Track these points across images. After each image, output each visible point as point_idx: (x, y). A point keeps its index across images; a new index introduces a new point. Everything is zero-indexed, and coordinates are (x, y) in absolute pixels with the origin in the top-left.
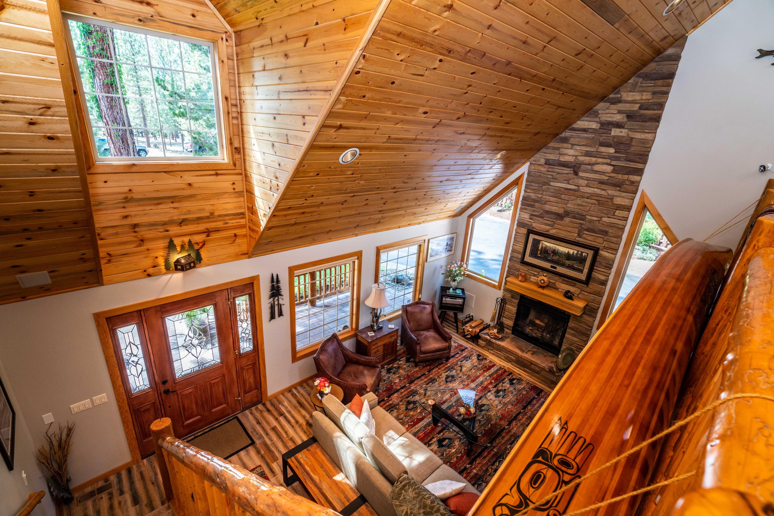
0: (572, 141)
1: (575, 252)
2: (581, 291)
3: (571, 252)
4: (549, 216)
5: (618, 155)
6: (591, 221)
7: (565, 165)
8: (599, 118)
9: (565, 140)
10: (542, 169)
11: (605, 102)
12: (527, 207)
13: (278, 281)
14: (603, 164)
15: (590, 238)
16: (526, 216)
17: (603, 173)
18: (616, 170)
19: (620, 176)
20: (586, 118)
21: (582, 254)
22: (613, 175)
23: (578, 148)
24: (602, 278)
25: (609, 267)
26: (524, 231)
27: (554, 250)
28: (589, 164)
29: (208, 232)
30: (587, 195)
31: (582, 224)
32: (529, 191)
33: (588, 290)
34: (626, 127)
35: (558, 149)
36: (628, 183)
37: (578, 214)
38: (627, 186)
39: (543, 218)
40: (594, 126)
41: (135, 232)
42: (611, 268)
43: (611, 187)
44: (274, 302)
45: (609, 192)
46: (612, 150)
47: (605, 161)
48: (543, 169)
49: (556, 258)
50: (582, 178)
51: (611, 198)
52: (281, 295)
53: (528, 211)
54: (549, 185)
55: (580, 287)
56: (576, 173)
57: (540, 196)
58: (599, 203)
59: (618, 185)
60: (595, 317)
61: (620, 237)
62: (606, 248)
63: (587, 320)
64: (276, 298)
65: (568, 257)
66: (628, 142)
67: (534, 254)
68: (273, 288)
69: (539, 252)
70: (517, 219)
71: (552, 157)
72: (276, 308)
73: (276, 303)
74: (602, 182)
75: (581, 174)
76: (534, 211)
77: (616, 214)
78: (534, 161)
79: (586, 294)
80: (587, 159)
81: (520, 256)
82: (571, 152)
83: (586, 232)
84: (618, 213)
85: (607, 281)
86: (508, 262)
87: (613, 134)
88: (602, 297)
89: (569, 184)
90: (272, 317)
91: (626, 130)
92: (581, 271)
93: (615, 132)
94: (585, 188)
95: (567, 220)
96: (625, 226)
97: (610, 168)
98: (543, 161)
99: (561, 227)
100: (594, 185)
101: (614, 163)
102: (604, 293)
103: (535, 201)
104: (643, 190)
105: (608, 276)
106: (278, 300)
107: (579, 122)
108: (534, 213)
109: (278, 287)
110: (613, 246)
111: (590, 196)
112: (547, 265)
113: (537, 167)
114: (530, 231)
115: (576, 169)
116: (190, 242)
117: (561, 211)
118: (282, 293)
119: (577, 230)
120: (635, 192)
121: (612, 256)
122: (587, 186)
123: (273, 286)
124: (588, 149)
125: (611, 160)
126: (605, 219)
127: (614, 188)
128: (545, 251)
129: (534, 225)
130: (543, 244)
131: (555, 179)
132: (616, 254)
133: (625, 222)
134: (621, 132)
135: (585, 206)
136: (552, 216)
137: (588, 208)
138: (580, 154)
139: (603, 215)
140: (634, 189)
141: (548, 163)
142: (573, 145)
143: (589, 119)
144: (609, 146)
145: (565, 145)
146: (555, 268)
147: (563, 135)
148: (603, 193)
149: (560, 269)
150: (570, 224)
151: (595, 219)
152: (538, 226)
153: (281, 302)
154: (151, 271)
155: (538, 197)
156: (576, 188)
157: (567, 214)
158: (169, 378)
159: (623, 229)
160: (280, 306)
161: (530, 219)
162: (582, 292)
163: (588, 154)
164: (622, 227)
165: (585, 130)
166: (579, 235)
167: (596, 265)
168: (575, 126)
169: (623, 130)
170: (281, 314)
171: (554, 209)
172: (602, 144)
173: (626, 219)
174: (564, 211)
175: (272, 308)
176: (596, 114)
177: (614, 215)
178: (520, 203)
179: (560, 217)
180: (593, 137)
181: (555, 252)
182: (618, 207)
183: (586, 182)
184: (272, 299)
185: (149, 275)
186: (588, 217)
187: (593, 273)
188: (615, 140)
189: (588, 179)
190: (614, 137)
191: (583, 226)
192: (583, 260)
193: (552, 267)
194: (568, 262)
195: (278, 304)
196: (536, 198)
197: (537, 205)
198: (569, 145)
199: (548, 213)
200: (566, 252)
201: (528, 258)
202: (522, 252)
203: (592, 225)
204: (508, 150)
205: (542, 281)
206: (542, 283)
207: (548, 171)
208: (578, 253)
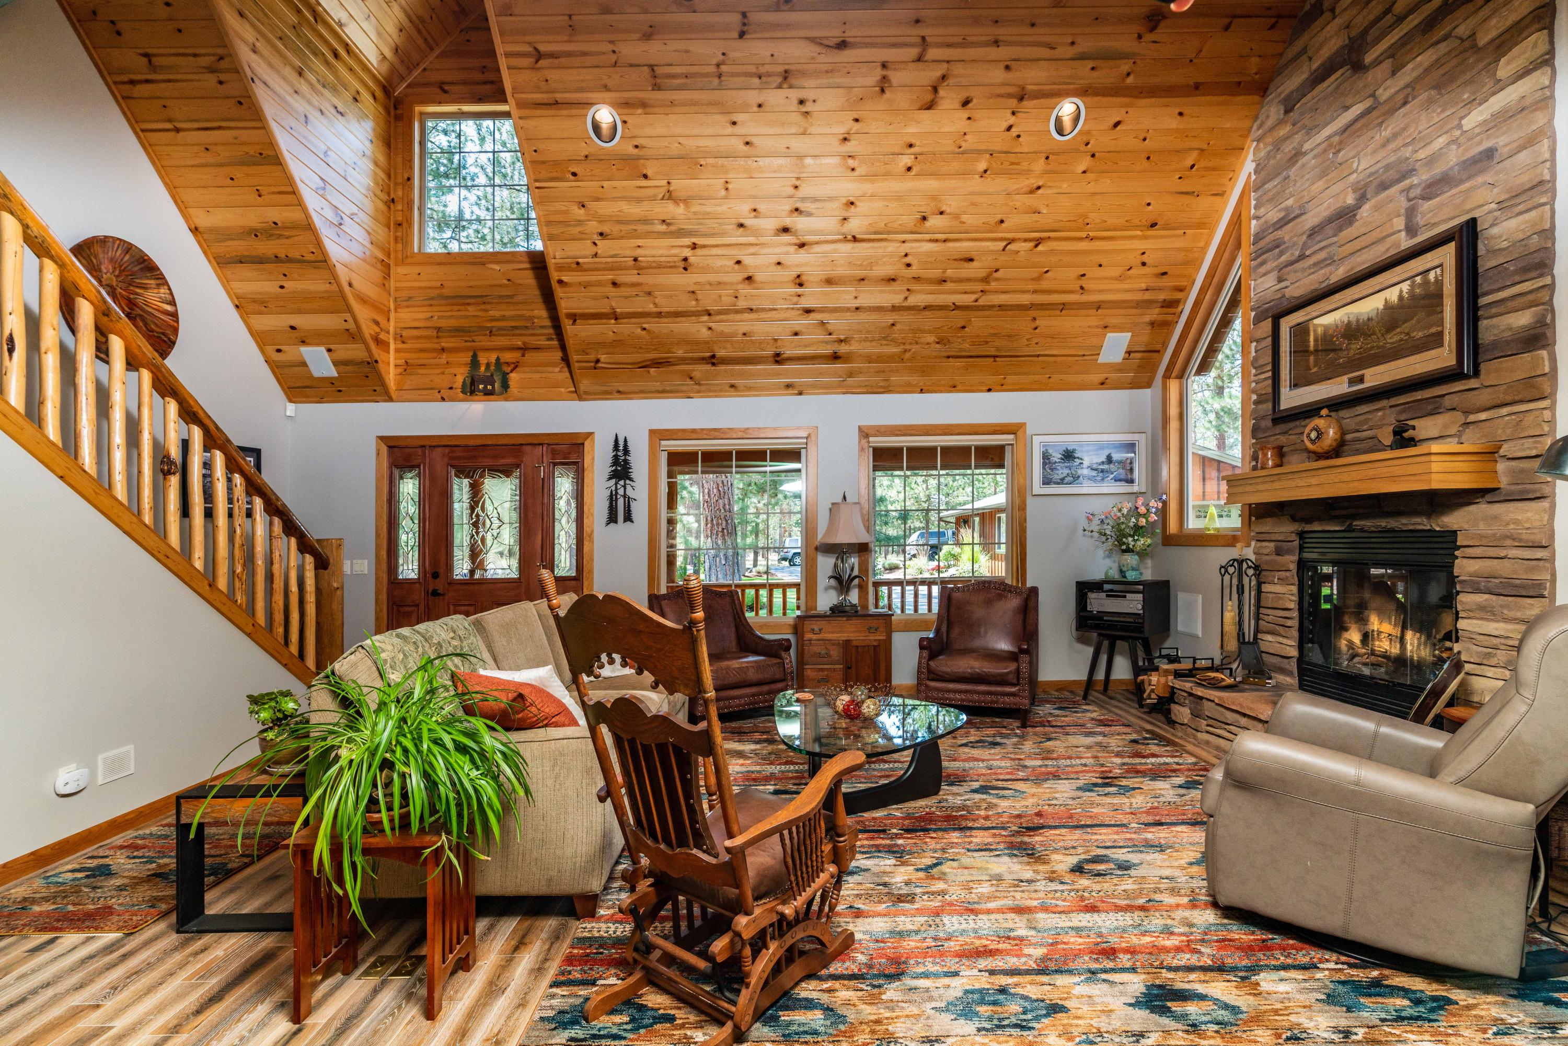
1: (1405, 287)
2: (1467, 412)
3: (1392, 295)
4: (1319, 237)
6: (1431, 161)
7: (1327, 70)
9: (1315, 12)
10: (1281, 133)
12: (1264, 257)
13: (626, 451)
15: (1445, 213)
16: (1269, 284)
21: (1426, 282)
24: (1522, 319)
25: (1541, 261)
26: (1267, 325)
27: (1349, 325)
29: (524, 349)
30: (1401, 96)
31: (1409, 188)
32: (1262, 210)
33: (1484, 397)
35: (1302, 51)
37: (1389, 169)
39: (1304, 256)
41: (438, 337)
42: (1549, 265)
44: (616, 489)
45: (1458, 30)
48: (1284, 131)
49: (1356, 348)
50: (1376, 63)
51: (1473, 37)
52: (631, 480)
53: (1269, 266)
54: (1305, 154)
55: (1456, 400)
56: (1358, 66)
57: (1288, 202)
58: (1440, 89)
61: (1549, 131)
62: (1504, 208)
64: (622, 482)
65: (1391, 317)
67: (1301, 376)
68: (616, 460)
69: (1312, 358)
71: (1294, 81)
72: (621, 502)
73: (621, 492)
74: (1430, 24)
75: (1366, 58)
76: (1281, 254)
77: (1501, 73)
78: (1261, 128)
79: (1483, 416)
81: (1270, 407)
82: (1334, 26)
83: (1429, 204)
85: (1548, 322)
88: (1548, 395)
89: (1344, 110)
90: (612, 518)
92: (1436, 340)
94: (1389, 83)
95: (1367, 209)
98: (1277, 111)
99: (1357, 245)
100: (1412, 49)
102: (1554, 374)
103: (1280, 225)
105: (1549, 300)
106: (624, 487)
108: (1283, 258)
109: (626, 461)
110: (1527, 179)
111: (1408, 94)
112: (1339, 387)
113: (1270, 139)
114: (1280, 313)
115: (1353, 58)
116: (498, 359)
117: (1346, 198)
118: (633, 476)
119: (1401, 221)
121: (1538, 213)
122: (1394, 71)
123: (616, 457)
126: (1473, 118)
127: (1469, 7)
128: (1328, 344)
129: (1289, 293)
130: (1316, 326)
131: (1309, 131)
136: (1329, 231)
137: (1412, 130)
139: (1463, 112)
141: (1289, 105)
142: (1332, 8)
146: (1361, 380)
147: (1307, 6)
148: (1443, 48)
149: (1375, 376)
150: (1377, 215)
151: (1442, 141)
152: (1299, 287)
153: (630, 492)
154: (445, 393)
155: (1285, 210)
156: (1365, 104)
157: (1361, 194)
158: (442, 571)
159: (1543, 99)
160: (628, 501)
161: (1279, 282)
162: (1472, 418)
164: (1537, 95)
166: (1411, 228)
167: (1481, 288)
170: (628, 518)
171: (1327, 206)
174: (1355, 193)
175: (613, 498)
177: (1496, 83)
179: (1346, 216)
181: (1352, 331)
182: (1499, 47)
183: (1389, 63)
184: (613, 481)
185: (443, 398)
186: (1421, 155)
187: (1483, 324)
189: (1390, 52)
191: (1412, 194)
192: (1432, 299)
193: (1352, 382)
194: (1393, 338)
195: (625, 496)
196: (1282, 214)
197: (1285, 233)
198: (1327, 15)
199: (1314, 232)
200: (1381, 307)
201: (1291, 398)
202: (1270, 390)
203: (1438, 169)
204: (1083, 92)
205: (1313, 435)
206: (1313, 442)
207: (1294, 125)
208: (1412, 286)
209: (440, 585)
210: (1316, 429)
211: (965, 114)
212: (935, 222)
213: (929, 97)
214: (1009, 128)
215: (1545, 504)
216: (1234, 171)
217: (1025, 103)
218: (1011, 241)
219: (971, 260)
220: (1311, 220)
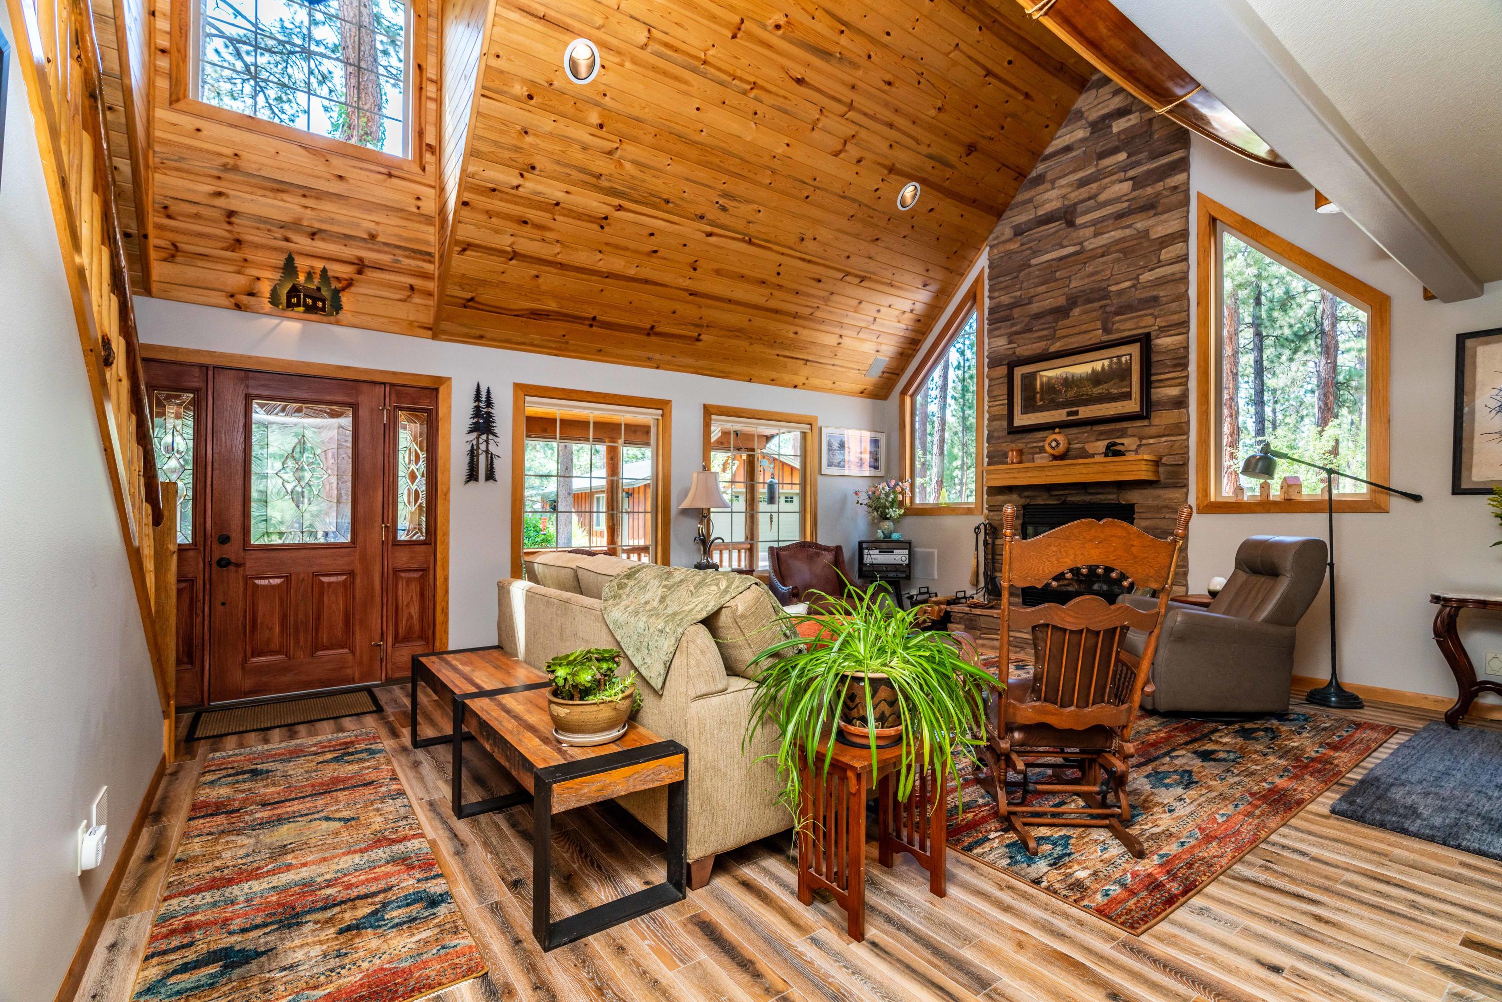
0: (1049, 177)
1: (1106, 362)
2: (1141, 439)
3: (1098, 366)
4: (1042, 321)
5: (1134, 159)
6: (1121, 293)
7: (1049, 219)
8: (1086, 119)
9: (1040, 180)
10: (1012, 247)
11: (1089, 89)
12: (1000, 325)
13: (489, 403)
14: (1113, 183)
15: (1129, 325)
16: (1001, 343)
17: (1118, 200)
18: (1138, 183)
19: (1149, 190)
20: (1063, 131)
21: (1120, 362)
22: (1136, 193)
23: (1063, 182)
24: (1174, 391)
25: (1182, 363)
26: (1003, 370)
27: (1066, 379)
28: (1089, 199)
29: (361, 266)
30: (1100, 251)
31: (1105, 306)
32: (996, 294)
33: (1153, 431)
34: (1134, 109)
35: (1031, 200)
36: (1165, 193)
37: (1093, 291)
38: (1166, 200)
39: (1030, 330)
40: (1080, 134)
41: (229, 223)
42: (1185, 366)
43: (1139, 216)
44: (478, 444)
45: (1139, 226)
46: (1122, 156)
47: (1114, 177)
48: (1014, 246)
49: (1071, 394)
50: (1084, 226)
51: (1147, 232)
52: (495, 435)
53: (1002, 331)
54: (1030, 266)
55: (1136, 431)
56: (1071, 224)
57: (1018, 293)
58: (1125, 254)
59: (1150, 207)
60: (1186, 486)
61: (1185, 296)
62: (1164, 330)
63: (1171, 499)
64: (484, 437)
65: (1096, 379)
66: (1145, 129)
67: (1029, 406)
68: (477, 412)
69: (1038, 396)
70: (986, 354)
71: (1023, 217)
72: (482, 459)
73: (483, 447)
74: (1120, 216)
75: (1079, 221)
76: (1013, 325)
77: (1162, 257)
78: (995, 239)
79: (1151, 441)
80: (1084, 192)
81: (1005, 423)
82: (1053, 194)
83: (1118, 318)
84: (1165, 254)
85: (1185, 395)
86: (986, 445)
87: (1115, 130)
88: (1187, 433)
89: (1063, 247)
90: (472, 476)
91: (1137, 114)
92: (1127, 396)
93: (1118, 126)
94: (1092, 240)
95: (1076, 311)
96: (1187, 272)
97: (1127, 186)
98: (1008, 233)
99: (1071, 331)
100: (1108, 226)
101: (1131, 173)
102: (1188, 423)
103: (1012, 306)
104: (1199, 193)
105: (1186, 384)
106: (487, 441)
107: (1054, 142)
108: (1014, 329)
109: (489, 414)
110: (1175, 318)
111: (1105, 251)
112: (1060, 415)
113: (1002, 248)
114: (1013, 363)
115: (1069, 217)
116: (324, 271)
117: (1062, 301)
118: (496, 430)
119: (1099, 324)
120: (1186, 202)
121: (1180, 337)
122: (1096, 235)
123: (477, 408)
124: (1081, 175)
125: (1125, 171)
126: (1146, 277)
127: (1144, 215)
128: (1050, 388)
129: (1019, 351)
130: (1042, 376)
131: (1036, 253)
132: (1187, 333)
133: (1184, 263)
134: (1130, 120)
135: (1103, 270)
136: (1049, 318)
137: (1108, 272)
138: (1069, 190)
139: (1140, 271)
140: (1181, 197)
141: (1018, 232)
142: (1053, 182)
143: (1069, 128)
144: (1115, 151)
145: (1041, 188)
146: (1076, 413)
147: (1034, 174)
148: (1128, 232)
149: (1085, 412)
150: (1084, 317)
151: (1127, 284)
152: (1026, 349)
153: (492, 448)
154: (243, 299)
155: (1015, 297)
156: (1078, 248)
157: (1073, 301)
158: (236, 533)
159: (1184, 278)
160: (491, 459)
161: (1010, 343)
162: (1144, 442)
163: (1083, 183)
164: (1181, 275)
165: (1068, 149)
166: (1106, 330)
167: (1153, 371)
168: (1049, 150)
169: (1131, 116)
170: (490, 476)
171: (1049, 303)
172: (1102, 156)
173: (1185, 258)
174: (1068, 299)
175: (473, 454)
176: (1080, 115)
177: (1159, 261)
178: (986, 322)
179: (1061, 312)
180: (1084, 152)
181: (1068, 382)
182: (1161, 243)
183: (1092, 228)
184: (475, 435)
185: (238, 307)
186: (1114, 288)
187: (1153, 390)
188: (1123, 137)
189: (1094, 223)
190: (1119, 133)
191: (1108, 309)
192: (1123, 373)
193: (1069, 414)
194: (1097, 391)
195: (487, 452)
196: (1012, 300)
197: (1016, 312)
198: (1047, 185)
199: (1038, 316)
200: (1090, 371)
201: (1021, 420)
202: (1006, 412)
203: (1124, 299)
204: (923, 181)
205: (1054, 444)
206: (1053, 448)
207: (1022, 245)
208: (1111, 363)
209: (232, 551)
210: (1055, 440)
211: (856, 168)
212: (809, 245)
213: (840, 147)
214: (877, 190)
215: (1185, 490)
216: (971, 263)
217: (892, 176)
218: (848, 274)
219: (820, 281)
220: (1035, 307)
